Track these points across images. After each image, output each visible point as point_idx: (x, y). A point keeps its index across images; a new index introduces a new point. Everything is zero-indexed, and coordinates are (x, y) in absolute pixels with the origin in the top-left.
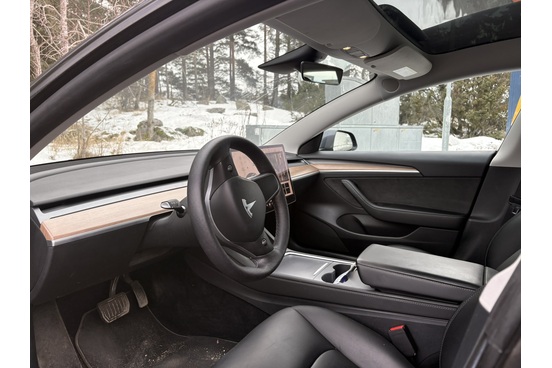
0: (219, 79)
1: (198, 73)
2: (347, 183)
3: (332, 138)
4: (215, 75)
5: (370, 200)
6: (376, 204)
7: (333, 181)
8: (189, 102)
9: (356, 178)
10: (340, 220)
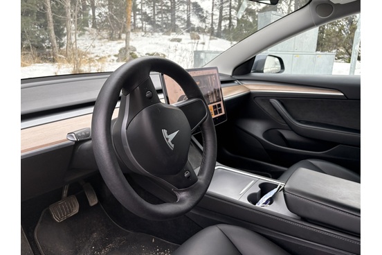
0: (179, 17)
1: (164, 13)
2: (274, 102)
3: (263, 62)
4: (176, 14)
5: (294, 118)
6: (299, 121)
7: (262, 100)
8: (156, 34)
9: (282, 98)
10: (266, 134)
